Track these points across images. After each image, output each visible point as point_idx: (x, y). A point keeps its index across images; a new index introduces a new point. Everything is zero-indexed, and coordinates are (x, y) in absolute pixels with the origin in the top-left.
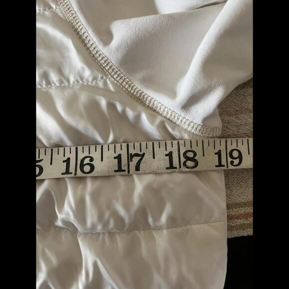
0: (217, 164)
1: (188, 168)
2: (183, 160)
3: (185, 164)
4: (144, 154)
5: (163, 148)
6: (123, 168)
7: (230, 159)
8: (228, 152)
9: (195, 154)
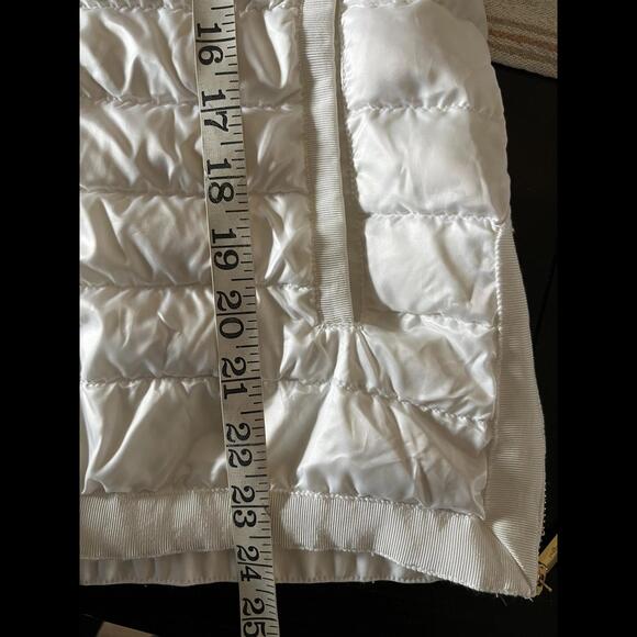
0: (216, 233)
1: (210, 189)
2: (220, 182)
3: (215, 184)
4: (227, 130)
5: (236, 156)
6: (207, 103)
7: (224, 251)
8: (234, 249)
9: (228, 199)
